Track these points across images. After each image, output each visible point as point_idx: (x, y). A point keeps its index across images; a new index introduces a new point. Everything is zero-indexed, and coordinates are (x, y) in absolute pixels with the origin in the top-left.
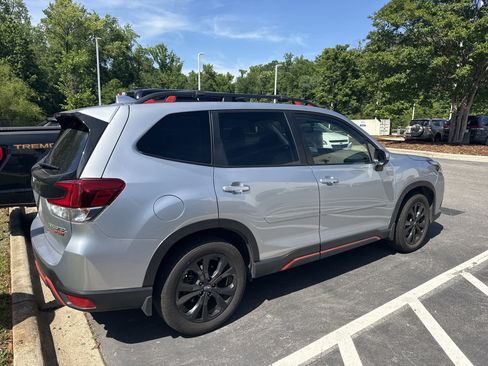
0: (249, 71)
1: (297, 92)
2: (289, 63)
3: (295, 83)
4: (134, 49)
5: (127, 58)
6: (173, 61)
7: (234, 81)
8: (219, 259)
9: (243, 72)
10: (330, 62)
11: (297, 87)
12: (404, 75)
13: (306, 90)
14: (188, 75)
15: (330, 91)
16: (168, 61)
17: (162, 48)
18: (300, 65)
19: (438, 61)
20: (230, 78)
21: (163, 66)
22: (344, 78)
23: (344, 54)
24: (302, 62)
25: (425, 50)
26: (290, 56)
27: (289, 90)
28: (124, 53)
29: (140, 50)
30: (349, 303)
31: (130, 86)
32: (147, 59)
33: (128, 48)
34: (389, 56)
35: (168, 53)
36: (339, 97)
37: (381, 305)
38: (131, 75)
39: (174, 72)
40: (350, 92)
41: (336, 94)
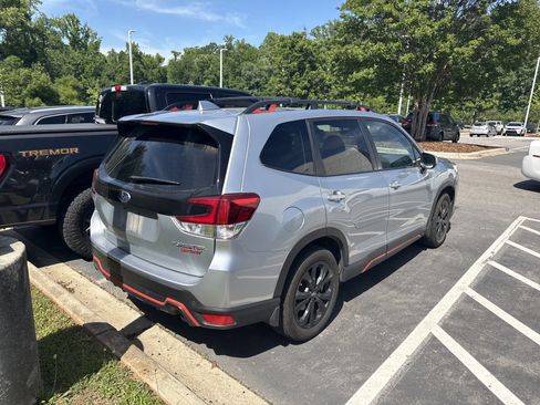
0: (183, 53)
1: (240, 81)
2: (230, 47)
3: (237, 70)
4: (34, 18)
5: (25, 29)
6: (87, 36)
7: (165, 64)
8: (322, 266)
9: (176, 54)
10: (287, 51)
11: (239, 74)
12: (371, 70)
13: (250, 79)
14: (107, 55)
15: (287, 83)
16: (81, 36)
17: (74, 20)
18: (242, 50)
19: (405, 58)
20: (160, 60)
21: (75, 42)
22: (301, 69)
23: (301, 43)
24: (243, 46)
25: (394, 46)
26: (231, 39)
27: (231, 78)
28: (22, 23)
29: (44, 20)
30: (418, 297)
31: (34, 65)
32: (55, 32)
33: (28, 17)
34: (357, 51)
35: (80, 27)
36: (298, 90)
37: (443, 295)
38: (33, 51)
39: (91, 50)
40: (309, 85)
41: (295, 86)
